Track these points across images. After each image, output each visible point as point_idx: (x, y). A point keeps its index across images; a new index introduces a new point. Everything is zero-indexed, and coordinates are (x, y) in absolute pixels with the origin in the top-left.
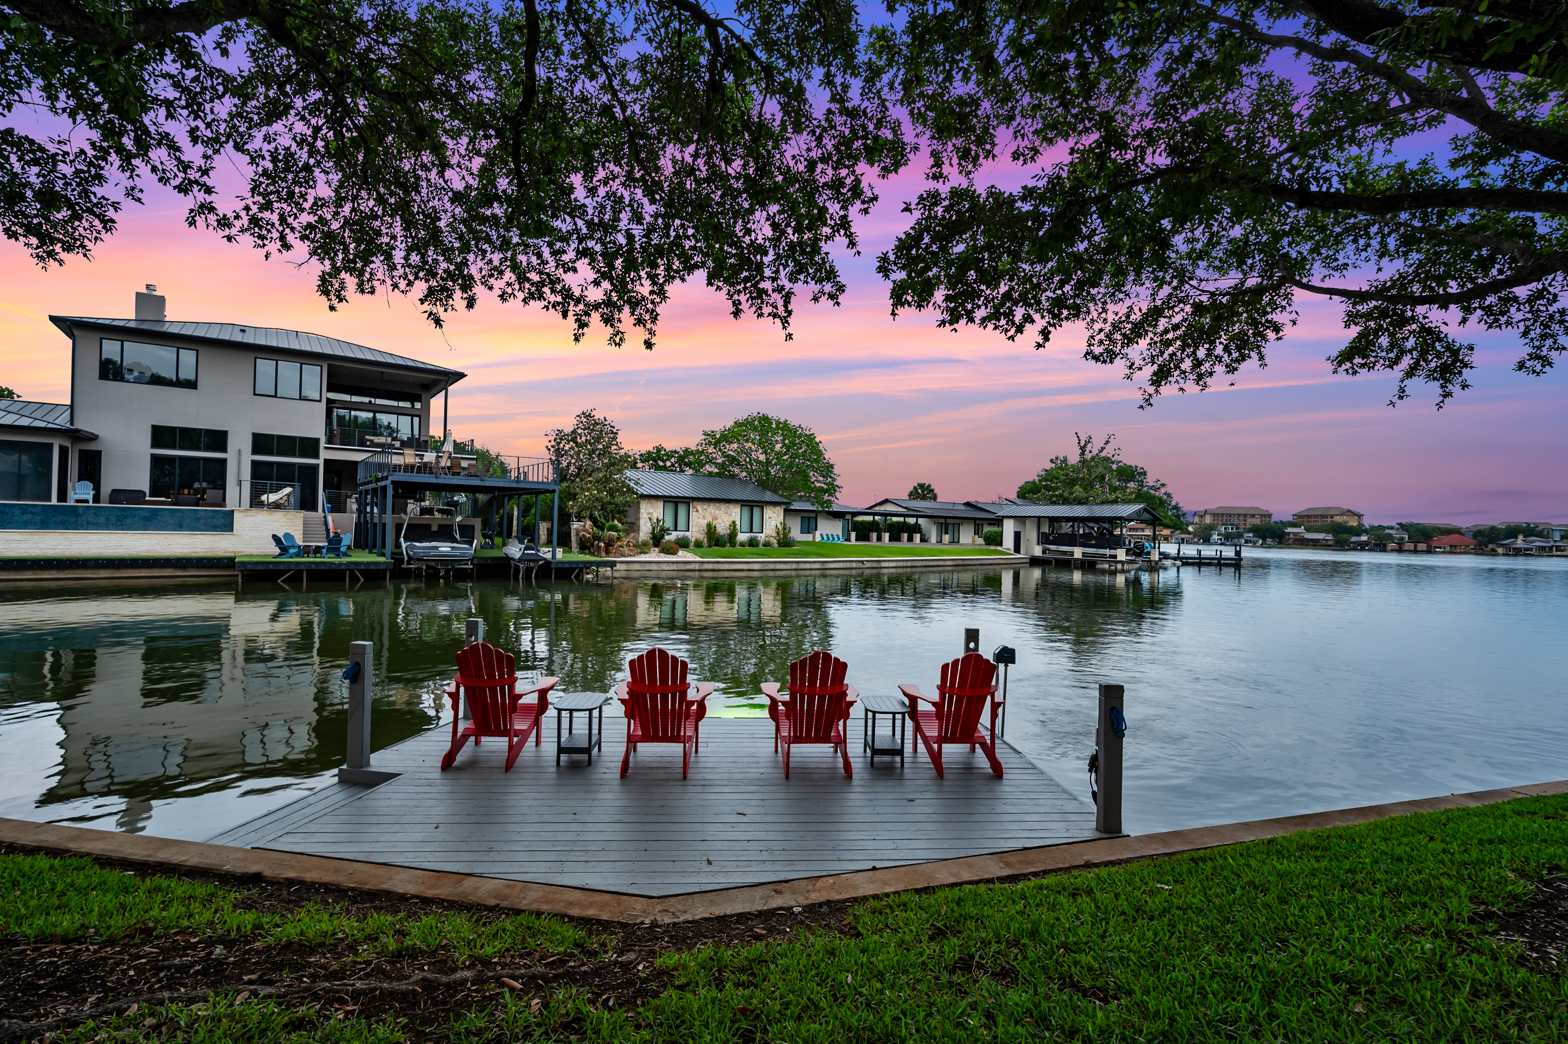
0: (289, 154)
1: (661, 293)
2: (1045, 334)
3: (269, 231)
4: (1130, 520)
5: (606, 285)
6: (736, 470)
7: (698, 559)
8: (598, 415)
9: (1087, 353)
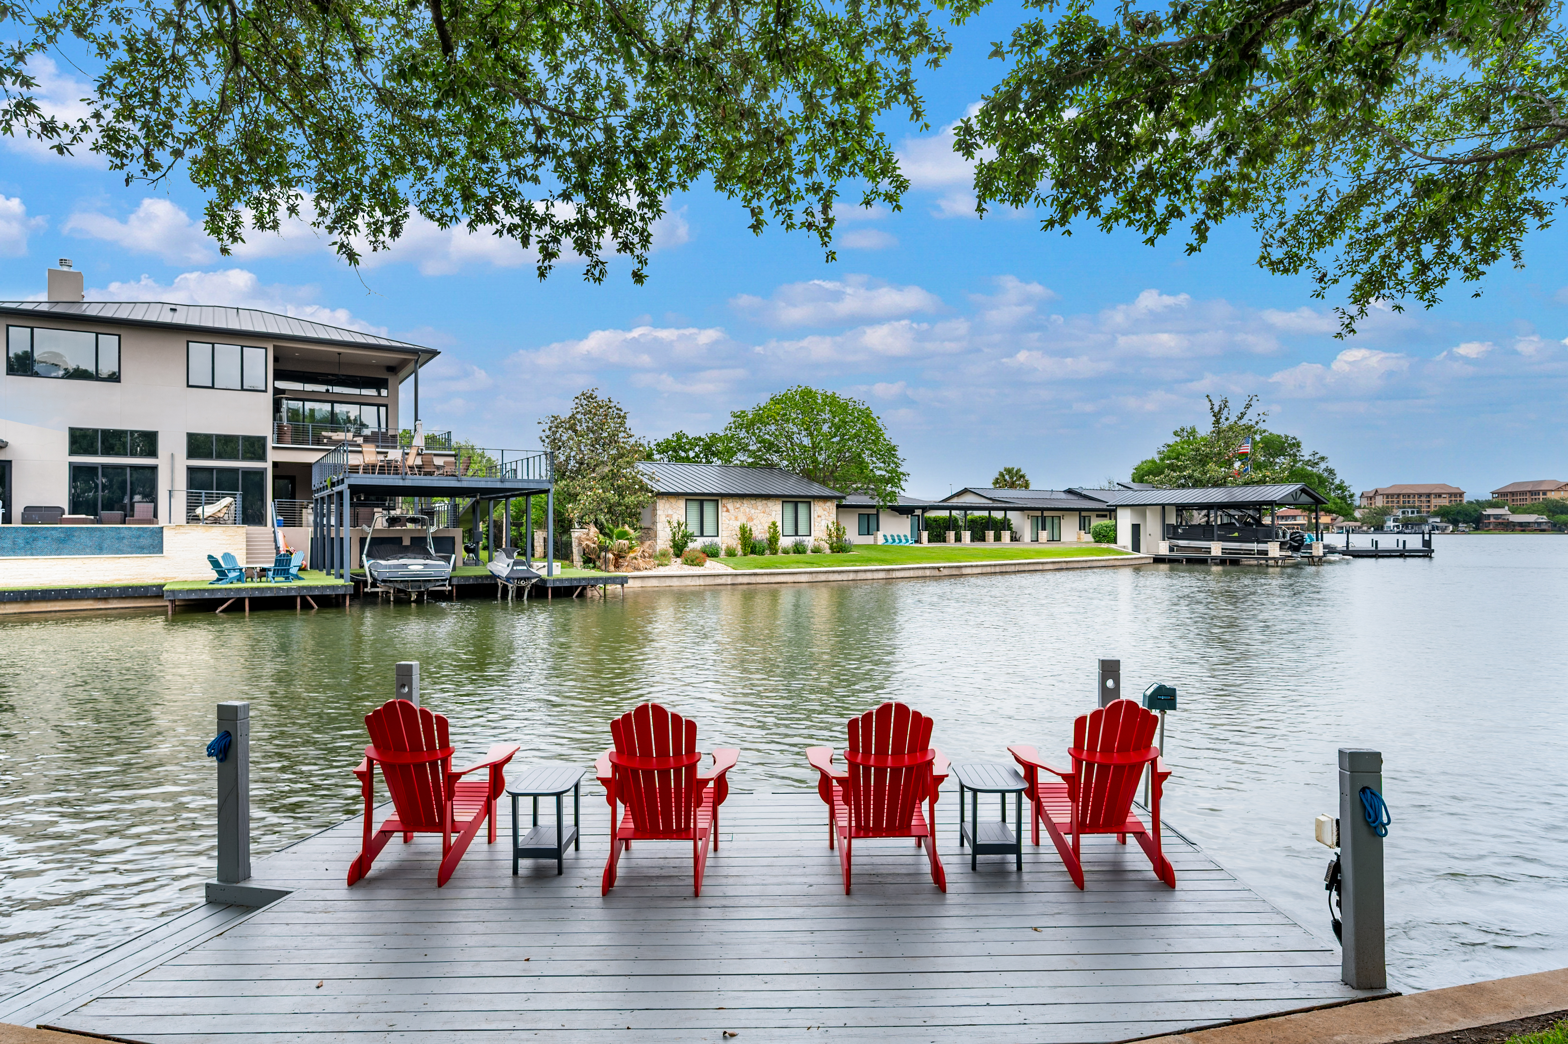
0: (150, 39)
1: (653, 204)
2: (1201, 230)
3: (128, 146)
4: (1281, 505)
5: (580, 198)
6: (775, 458)
7: (730, 571)
8: (601, 396)
9: (1263, 258)
